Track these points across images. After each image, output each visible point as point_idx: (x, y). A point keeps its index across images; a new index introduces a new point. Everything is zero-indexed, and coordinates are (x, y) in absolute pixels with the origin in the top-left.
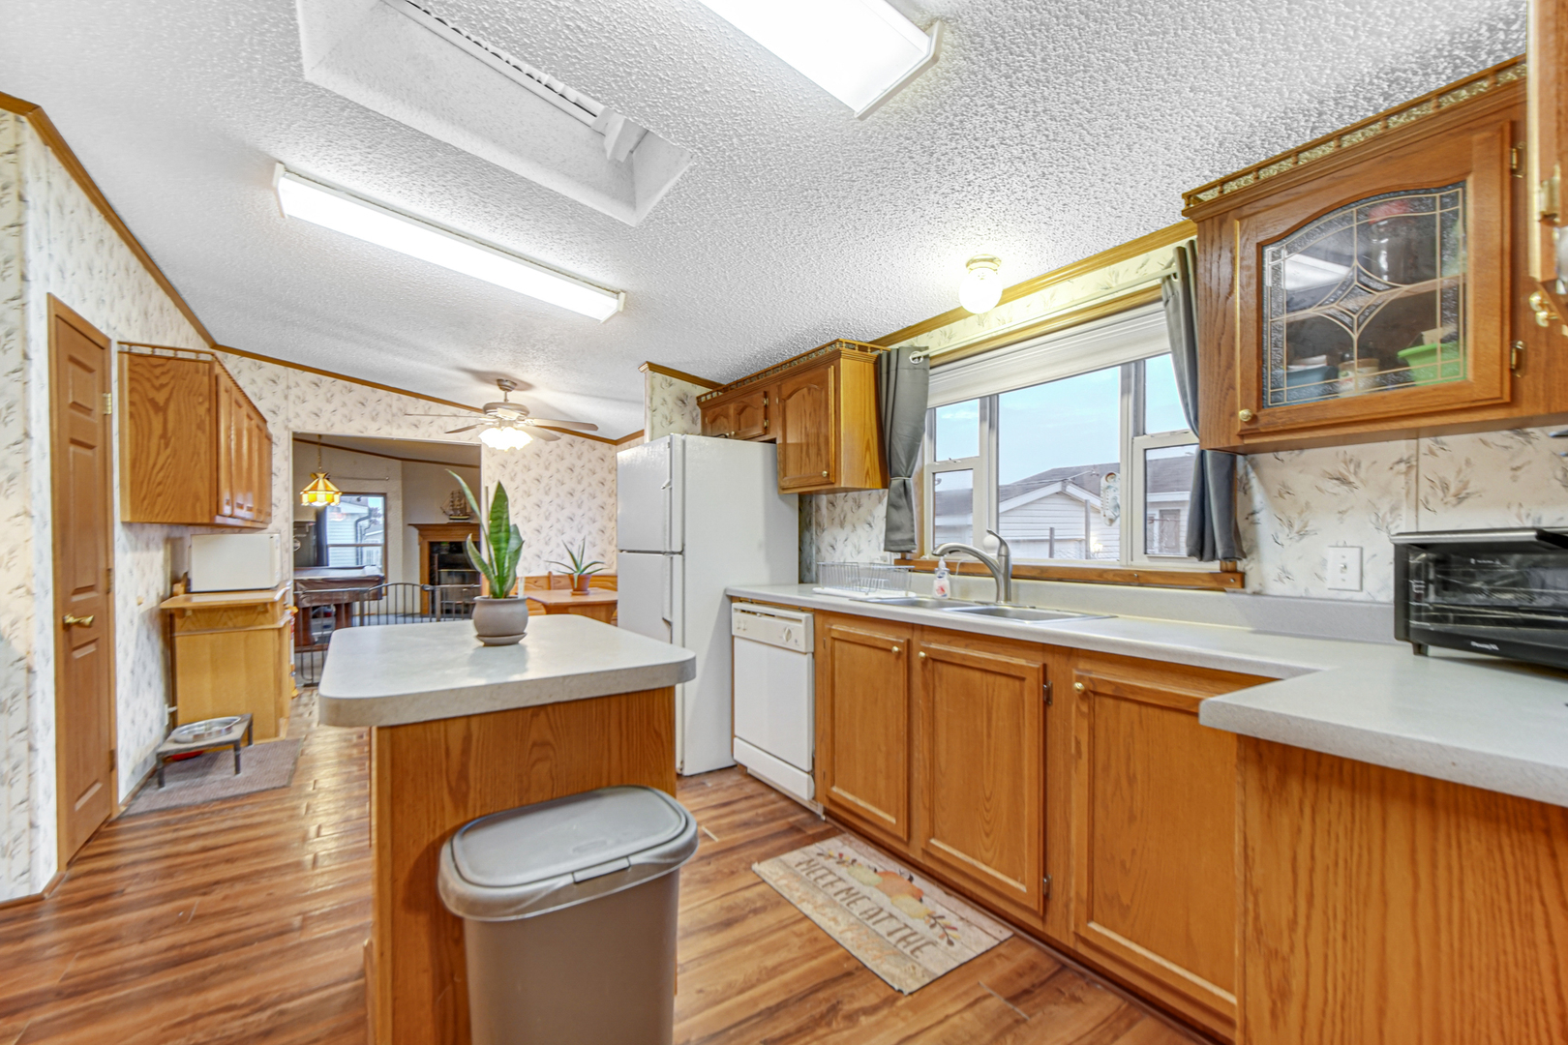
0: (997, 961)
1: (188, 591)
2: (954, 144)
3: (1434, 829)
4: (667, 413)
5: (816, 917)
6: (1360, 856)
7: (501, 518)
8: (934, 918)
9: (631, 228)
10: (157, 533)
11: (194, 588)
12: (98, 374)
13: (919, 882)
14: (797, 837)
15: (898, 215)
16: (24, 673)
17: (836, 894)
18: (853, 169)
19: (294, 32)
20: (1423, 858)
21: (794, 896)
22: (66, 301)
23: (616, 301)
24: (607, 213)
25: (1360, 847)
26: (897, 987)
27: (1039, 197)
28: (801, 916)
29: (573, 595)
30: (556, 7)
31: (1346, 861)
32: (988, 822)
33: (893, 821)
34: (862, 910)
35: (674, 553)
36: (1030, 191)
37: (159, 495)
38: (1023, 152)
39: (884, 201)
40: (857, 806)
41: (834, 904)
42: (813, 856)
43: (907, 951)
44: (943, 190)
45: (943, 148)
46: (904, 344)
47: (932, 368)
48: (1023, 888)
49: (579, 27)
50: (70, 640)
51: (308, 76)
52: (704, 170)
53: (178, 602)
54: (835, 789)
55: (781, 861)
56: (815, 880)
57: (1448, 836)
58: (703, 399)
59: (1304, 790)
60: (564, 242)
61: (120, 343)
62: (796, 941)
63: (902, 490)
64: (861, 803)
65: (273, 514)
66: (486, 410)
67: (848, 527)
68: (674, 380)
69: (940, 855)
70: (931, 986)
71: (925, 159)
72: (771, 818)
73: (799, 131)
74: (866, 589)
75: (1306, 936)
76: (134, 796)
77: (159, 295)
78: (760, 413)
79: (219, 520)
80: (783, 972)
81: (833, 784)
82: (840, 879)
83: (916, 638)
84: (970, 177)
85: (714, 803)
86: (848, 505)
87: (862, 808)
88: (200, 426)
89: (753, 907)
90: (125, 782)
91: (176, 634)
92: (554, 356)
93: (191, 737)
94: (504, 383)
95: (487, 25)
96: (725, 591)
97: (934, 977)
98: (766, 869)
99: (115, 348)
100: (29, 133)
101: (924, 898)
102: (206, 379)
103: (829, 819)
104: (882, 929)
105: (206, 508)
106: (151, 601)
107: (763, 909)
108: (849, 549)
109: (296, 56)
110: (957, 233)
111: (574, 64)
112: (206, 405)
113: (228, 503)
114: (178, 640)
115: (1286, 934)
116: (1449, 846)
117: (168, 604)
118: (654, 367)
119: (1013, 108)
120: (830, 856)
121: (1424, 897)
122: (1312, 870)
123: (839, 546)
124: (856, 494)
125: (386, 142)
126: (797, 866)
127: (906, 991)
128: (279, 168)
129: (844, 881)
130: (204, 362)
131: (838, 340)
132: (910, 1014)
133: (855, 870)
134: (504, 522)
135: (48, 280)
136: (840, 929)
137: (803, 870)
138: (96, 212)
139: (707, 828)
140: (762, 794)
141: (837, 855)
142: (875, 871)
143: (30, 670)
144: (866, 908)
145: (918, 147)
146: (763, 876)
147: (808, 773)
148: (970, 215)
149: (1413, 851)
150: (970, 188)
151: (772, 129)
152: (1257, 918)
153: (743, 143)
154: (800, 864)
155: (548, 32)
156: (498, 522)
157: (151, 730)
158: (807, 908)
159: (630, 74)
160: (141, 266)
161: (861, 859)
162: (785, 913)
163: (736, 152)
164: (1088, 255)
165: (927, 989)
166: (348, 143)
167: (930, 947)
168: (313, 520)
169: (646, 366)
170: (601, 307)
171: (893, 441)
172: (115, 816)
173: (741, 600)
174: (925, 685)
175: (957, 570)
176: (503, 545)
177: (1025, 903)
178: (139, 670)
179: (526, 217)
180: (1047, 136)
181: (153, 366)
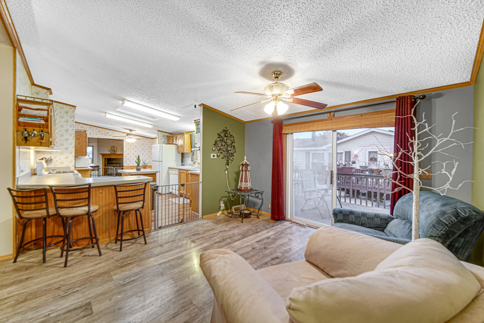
4: (161, 137)
35: (160, 162)
37: (78, 152)
58: (167, 136)
63: (193, 153)
67: (188, 158)
68: (162, 133)
78: (175, 140)
88: (84, 142)
94: (131, 130)
96: (169, 166)
102: (85, 134)
105: (85, 154)
108: (188, 161)
112: (85, 138)
118: (159, 131)
128: (107, 113)
171: (192, 146)
173: (171, 168)
181: (78, 133)
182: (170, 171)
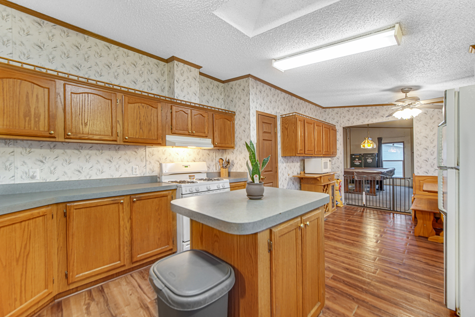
1: (305, 173)
10: (298, 159)
11: (307, 173)
12: (273, 124)
19: (237, 30)
22: (262, 111)
37: (287, 150)
51: (250, 36)
53: (302, 176)
61: (279, 116)
79: (298, 155)
88: (293, 132)
91: (301, 183)
94: (404, 90)
102: (295, 119)
105: (295, 152)
106: (294, 175)
109: (243, 34)
112: (295, 125)
113: (301, 150)
117: (300, 176)
128: (272, 61)
135: (256, 108)
168: (377, 152)
169: (471, 47)
181: (286, 119)
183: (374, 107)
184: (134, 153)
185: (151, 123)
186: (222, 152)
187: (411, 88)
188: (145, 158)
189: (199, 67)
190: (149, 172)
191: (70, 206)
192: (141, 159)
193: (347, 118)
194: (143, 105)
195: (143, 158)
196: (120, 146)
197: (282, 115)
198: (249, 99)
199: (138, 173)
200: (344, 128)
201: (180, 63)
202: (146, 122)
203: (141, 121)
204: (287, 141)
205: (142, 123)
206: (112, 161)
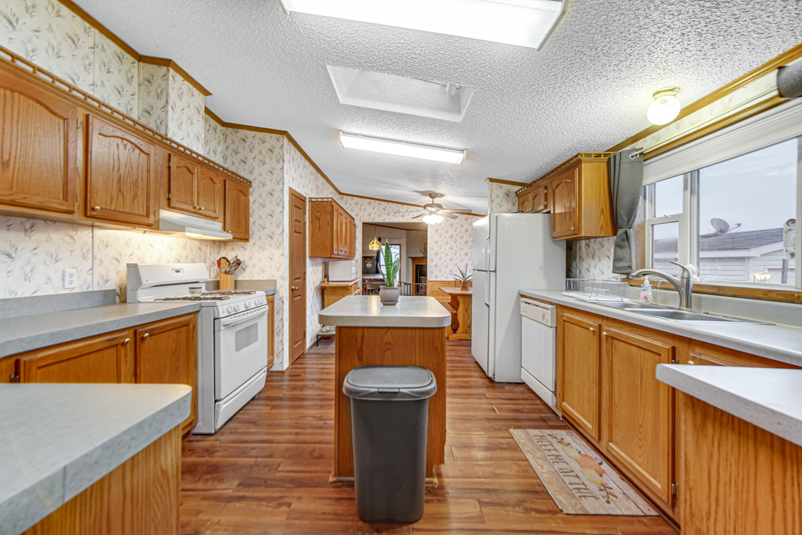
0: (637, 523)
1: (328, 281)
2: (608, 40)
3: (784, 471)
4: (499, 202)
5: (532, 462)
6: (743, 479)
7: (389, 256)
8: (605, 487)
9: (459, 123)
10: (320, 261)
11: (330, 280)
12: (302, 210)
13: (605, 466)
14: (542, 424)
15: (591, 83)
16: (281, 302)
17: (549, 456)
18: (553, 70)
19: (334, 91)
20: (778, 488)
21: (525, 449)
22: (294, 188)
23: (462, 155)
24: (448, 120)
25: (743, 473)
26: (560, 508)
27: (688, 47)
28: (525, 458)
29: (462, 290)
30: (403, 54)
31: (735, 481)
32: (640, 440)
33: (591, 427)
34: (561, 467)
35: (491, 271)
36: (678, 46)
37: (318, 248)
38: (660, 28)
39: (579, 79)
40: (574, 415)
41: (546, 459)
42: (545, 435)
43: (577, 495)
44: (614, 63)
45: (602, 44)
46: (628, 148)
47: (645, 161)
48: (659, 486)
49: (412, 57)
50: (293, 294)
51: (341, 102)
52: (480, 92)
53: (325, 284)
54: (564, 403)
55: (527, 431)
56: (540, 446)
57: (792, 478)
58: (518, 193)
59: (714, 430)
60: (435, 135)
61: (309, 198)
62: (515, 468)
63: (625, 236)
64: (576, 414)
65: (356, 253)
66: (425, 207)
67: (597, 259)
68: (503, 185)
69: (614, 453)
70: (583, 517)
71: (594, 52)
72: (534, 411)
73: (517, 63)
74: (589, 294)
75: (715, 524)
76: (311, 348)
77: (322, 179)
78: (543, 198)
79: (333, 256)
80: (502, 478)
81: (563, 401)
82: (556, 450)
83: (604, 323)
84: (629, 51)
85: (505, 397)
86: (597, 246)
87: (576, 417)
88: (328, 224)
89: (502, 446)
90: (308, 344)
91: (325, 295)
92: (448, 181)
93: (325, 331)
94: (432, 195)
95: (384, 68)
96: (519, 291)
97: (587, 513)
98: (515, 432)
99: (307, 200)
100: (286, 139)
101: (604, 475)
102: (330, 207)
103: (564, 421)
104: (567, 480)
105: (330, 252)
106: (318, 283)
107: (506, 449)
108: (597, 272)
109: (336, 98)
110: (636, 81)
111: (415, 70)
112: (330, 216)
113: (336, 250)
114: (325, 298)
115: (705, 519)
116: (793, 485)
117: (323, 285)
118: (492, 180)
119: (638, 9)
120: (556, 438)
121: (779, 516)
122: (718, 482)
123: (592, 270)
124: (601, 239)
125: (367, 116)
126: (534, 436)
127: (565, 511)
128: (341, 132)
129: (557, 451)
130: (330, 201)
131: (579, 154)
132: (562, 522)
133: (567, 448)
134: (390, 258)
135: (289, 183)
136: (542, 471)
137: (536, 439)
138: (303, 157)
139: (496, 407)
140: (532, 400)
141: (560, 438)
142: (580, 453)
143: (283, 302)
144: (563, 467)
145: (586, 48)
146: (513, 435)
147: (552, 392)
148: (640, 70)
149: (772, 483)
150: (632, 57)
151: (504, 66)
152: (691, 506)
153: (493, 76)
154: (536, 436)
155: (403, 63)
156: (387, 257)
157: (317, 327)
158: (529, 456)
159: (437, 66)
160: (316, 171)
161: (573, 444)
162: (517, 455)
163: (491, 81)
164: (755, 67)
165: (579, 517)
166: (357, 119)
167: (594, 499)
168: (376, 255)
169: (488, 180)
170: (456, 158)
171: (618, 208)
172: (305, 353)
173: (526, 297)
174: (607, 353)
175: (659, 286)
176: (390, 266)
177: (660, 495)
178: (313, 306)
179: (419, 129)
180: (672, 14)
181: (317, 205)
182: (523, 305)
183: (396, 204)
184: (68, 239)
185: (137, 181)
186: (218, 246)
187: (437, 195)
188: (91, 252)
189: (206, 93)
190: (98, 283)
191: (30, 361)
192: (84, 254)
193: (367, 212)
194: (125, 142)
195: (88, 251)
196: (36, 221)
197: (311, 198)
198: (282, 168)
199: (75, 284)
200: (363, 223)
201: (178, 75)
202: (129, 180)
203: (120, 176)
204: (319, 235)
205: (122, 179)
206: (14, 255)
